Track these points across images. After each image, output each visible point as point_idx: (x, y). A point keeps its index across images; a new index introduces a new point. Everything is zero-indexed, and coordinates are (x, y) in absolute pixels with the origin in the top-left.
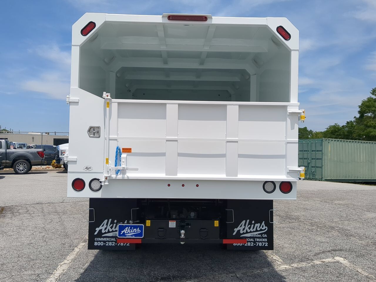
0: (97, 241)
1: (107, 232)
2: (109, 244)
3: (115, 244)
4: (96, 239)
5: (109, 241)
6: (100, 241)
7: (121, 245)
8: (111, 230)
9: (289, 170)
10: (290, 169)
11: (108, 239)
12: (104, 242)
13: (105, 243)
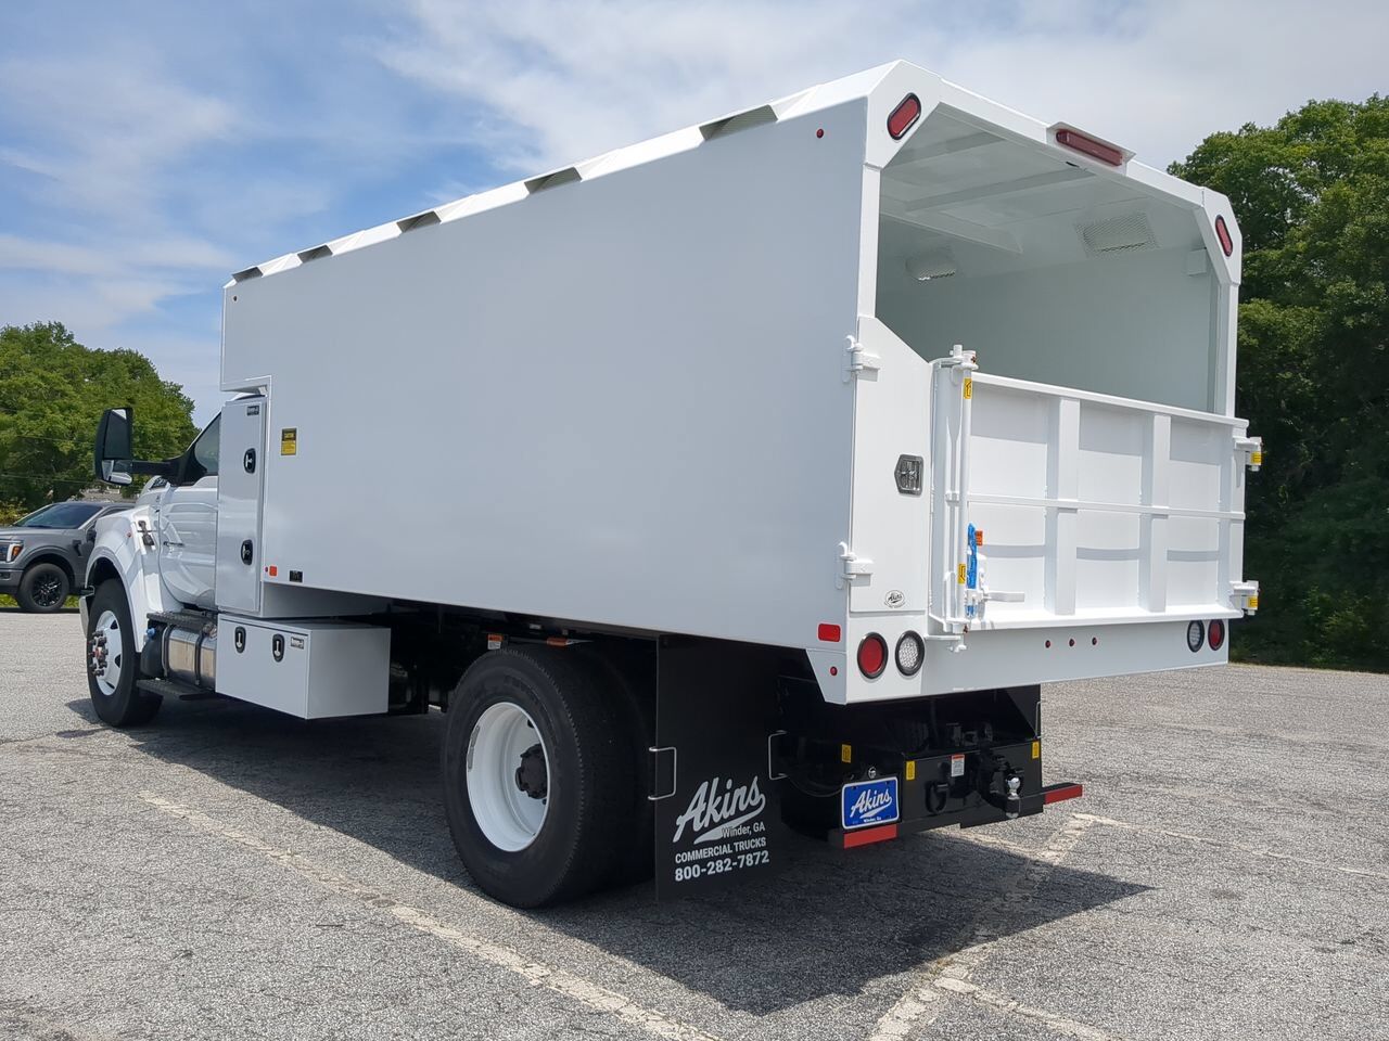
0: (682, 865)
1: (706, 826)
2: (714, 869)
3: (731, 865)
4: (679, 858)
5: (714, 859)
6: (691, 864)
7: (747, 863)
8: (717, 819)
9: (1235, 591)
10: (1236, 588)
11: (711, 852)
12: (703, 863)
13: (706, 867)
